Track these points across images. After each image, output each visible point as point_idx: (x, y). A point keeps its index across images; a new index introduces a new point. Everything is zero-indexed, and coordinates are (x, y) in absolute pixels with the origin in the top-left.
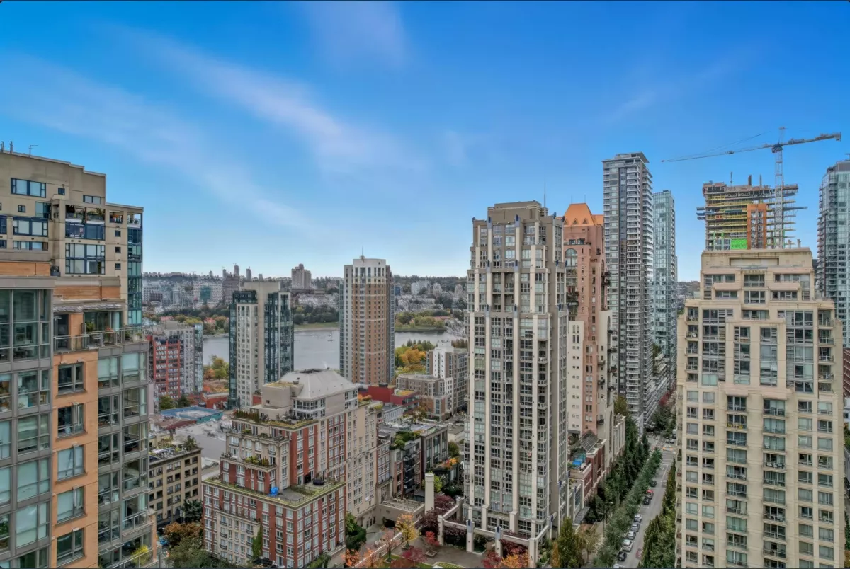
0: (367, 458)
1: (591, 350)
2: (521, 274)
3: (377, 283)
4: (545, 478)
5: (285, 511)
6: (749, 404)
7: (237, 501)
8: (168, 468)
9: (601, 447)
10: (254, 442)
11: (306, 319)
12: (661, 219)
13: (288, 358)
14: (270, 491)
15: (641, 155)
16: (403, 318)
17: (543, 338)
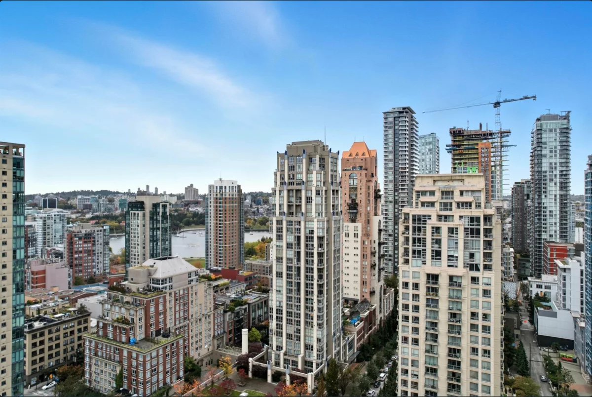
0: (206, 318)
1: (366, 243)
2: (306, 190)
3: (231, 196)
4: (322, 331)
5: (137, 355)
6: (440, 279)
7: (106, 349)
8: (64, 327)
9: (372, 310)
10: (120, 308)
11: (194, 222)
12: (429, 153)
13: (167, 249)
14: (129, 341)
15: (408, 108)
16: (262, 221)
17: (321, 235)
